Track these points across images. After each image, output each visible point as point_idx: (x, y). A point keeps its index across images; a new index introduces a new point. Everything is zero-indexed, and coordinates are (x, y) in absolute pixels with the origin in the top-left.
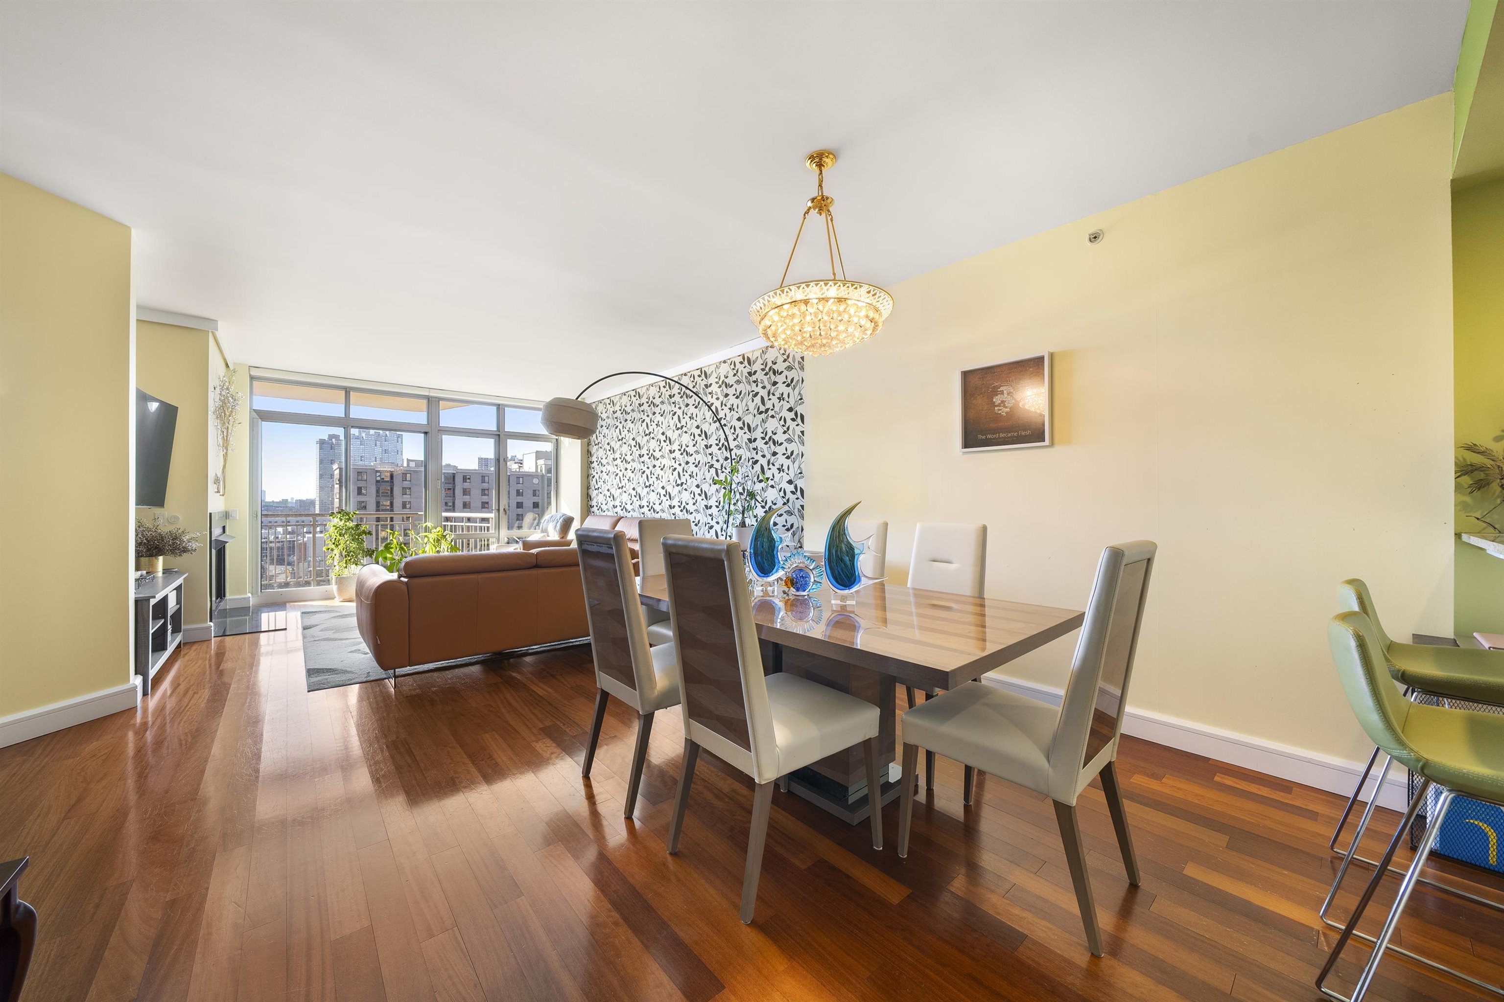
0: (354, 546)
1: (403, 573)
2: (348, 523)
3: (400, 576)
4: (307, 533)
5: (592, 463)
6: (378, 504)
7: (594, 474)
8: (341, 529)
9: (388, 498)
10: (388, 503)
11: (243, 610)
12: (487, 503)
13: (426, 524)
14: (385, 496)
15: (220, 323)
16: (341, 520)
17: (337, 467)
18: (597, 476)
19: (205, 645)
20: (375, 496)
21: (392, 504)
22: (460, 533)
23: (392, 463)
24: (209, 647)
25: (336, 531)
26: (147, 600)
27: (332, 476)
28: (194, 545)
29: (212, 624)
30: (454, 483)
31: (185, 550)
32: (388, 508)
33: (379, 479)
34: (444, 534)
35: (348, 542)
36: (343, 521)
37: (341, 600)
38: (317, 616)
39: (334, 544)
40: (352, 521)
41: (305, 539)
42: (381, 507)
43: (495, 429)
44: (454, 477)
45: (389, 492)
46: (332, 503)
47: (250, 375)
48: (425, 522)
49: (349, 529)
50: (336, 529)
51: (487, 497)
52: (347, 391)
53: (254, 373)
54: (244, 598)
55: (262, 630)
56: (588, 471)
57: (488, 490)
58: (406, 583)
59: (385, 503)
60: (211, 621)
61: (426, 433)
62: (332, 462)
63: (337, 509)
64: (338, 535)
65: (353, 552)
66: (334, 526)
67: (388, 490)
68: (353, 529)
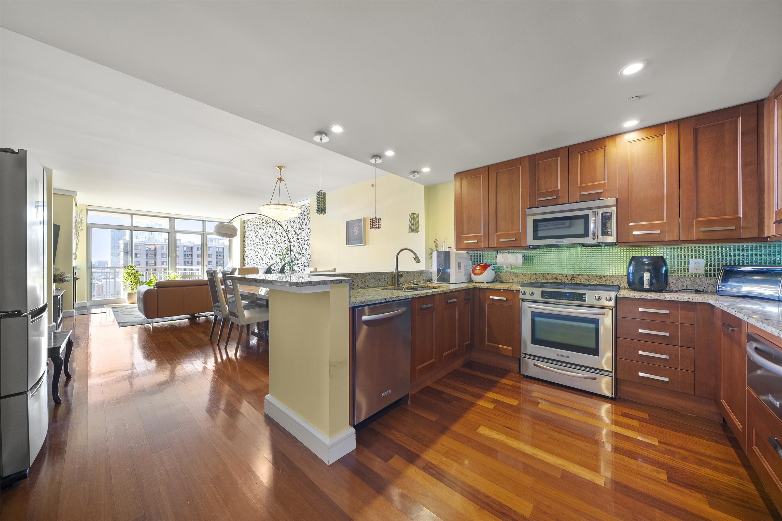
0: (135, 280)
1: (155, 287)
2: (132, 271)
3: (154, 288)
4: (103, 279)
5: (245, 245)
6: (147, 263)
7: (246, 250)
8: (129, 274)
9: (152, 259)
10: (153, 262)
11: (84, 307)
12: (211, 262)
13: (169, 271)
14: (151, 258)
15: (78, 193)
16: (129, 269)
17: (123, 242)
18: (247, 251)
19: (72, 318)
20: (145, 258)
21: (155, 263)
22: (186, 275)
23: (155, 240)
24: (74, 318)
25: (127, 274)
26: (57, 296)
27: (119, 247)
28: (68, 279)
29: (74, 310)
30: (192, 251)
31: (65, 281)
32: (153, 265)
33: (147, 249)
34: (177, 275)
35: (132, 279)
36: (130, 270)
37: (129, 303)
38: (119, 308)
39: (126, 280)
40: (134, 270)
41: (102, 283)
42: (149, 264)
43: (202, 231)
44: (192, 248)
45: (154, 256)
46: (119, 262)
47: (86, 209)
48: (169, 270)
49: (133, 273)
50: (127, 273)
51: (211, 259)
52: (132, 215)
53: (88, 208)
54: (84, 303)
55: (92, 313)
56: (244, 249)
57: (212, 255)
58: (157, 290)
59: (151, 262)
60: (74, 309)
61: (169, 233)
62: (119, 239)
63: (122, 266)
64: (128, 276)
65: (135, 283)
66: (126, 272)
67: (153, 255)
68: (134, 273)
